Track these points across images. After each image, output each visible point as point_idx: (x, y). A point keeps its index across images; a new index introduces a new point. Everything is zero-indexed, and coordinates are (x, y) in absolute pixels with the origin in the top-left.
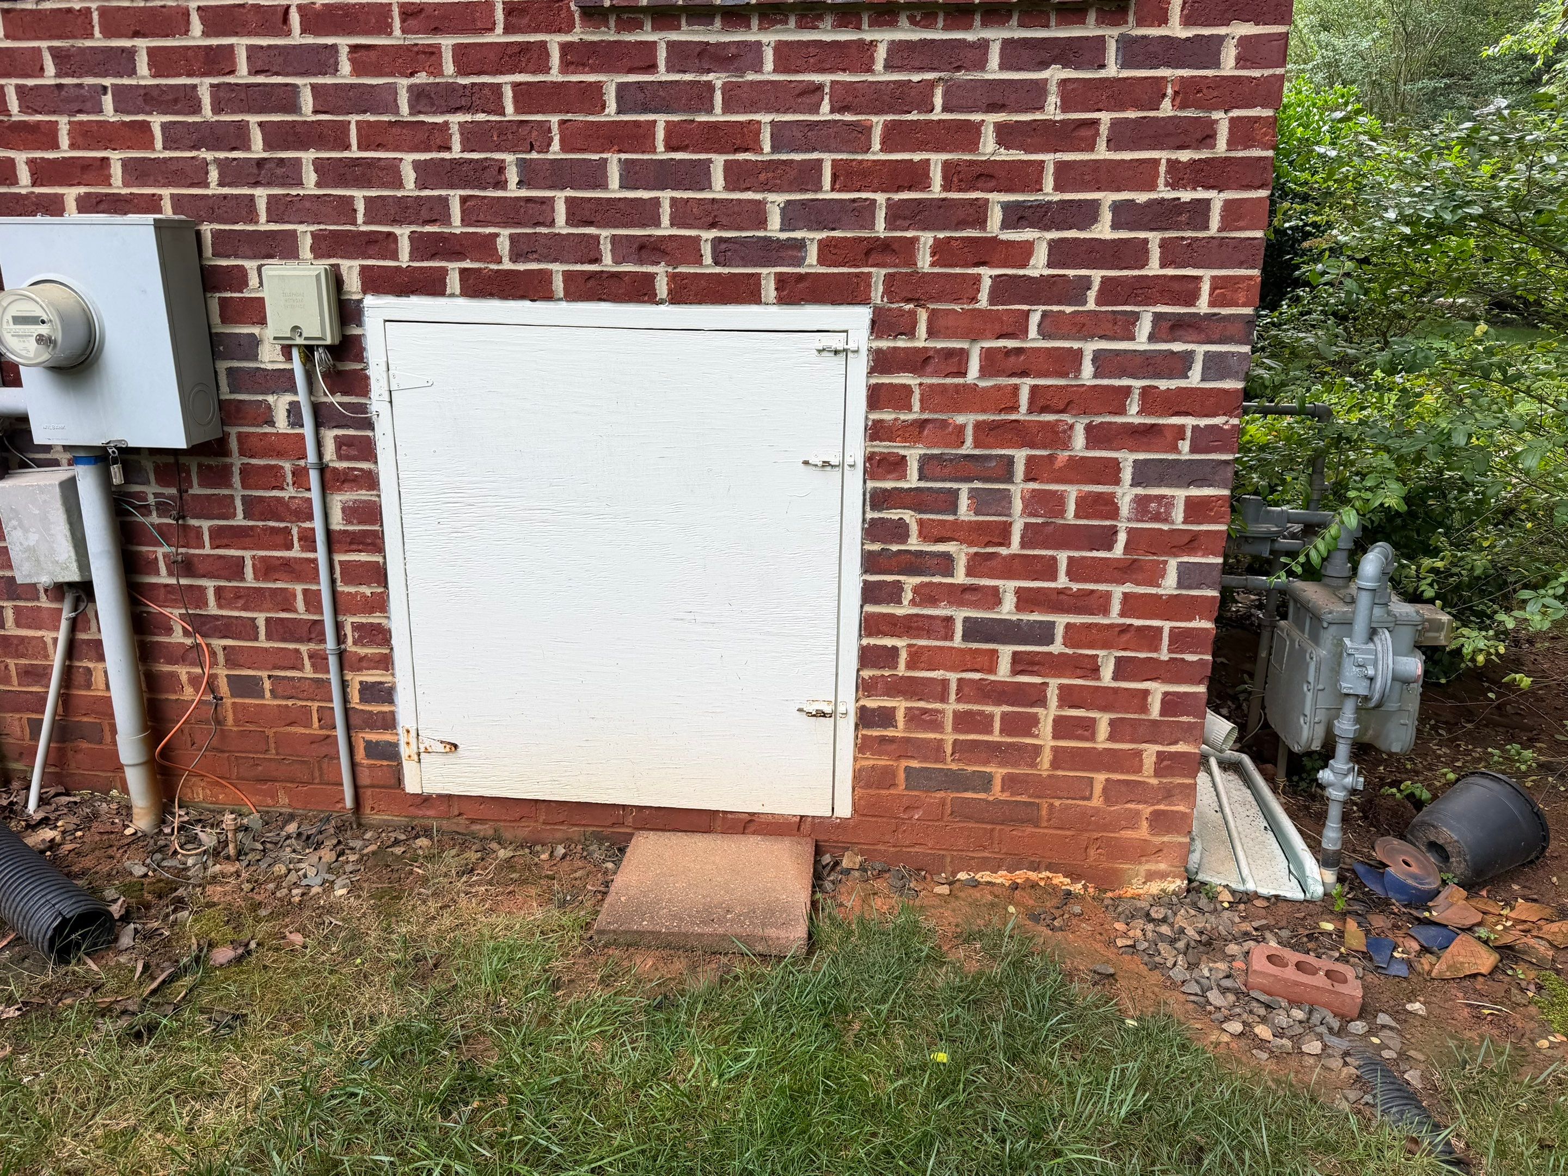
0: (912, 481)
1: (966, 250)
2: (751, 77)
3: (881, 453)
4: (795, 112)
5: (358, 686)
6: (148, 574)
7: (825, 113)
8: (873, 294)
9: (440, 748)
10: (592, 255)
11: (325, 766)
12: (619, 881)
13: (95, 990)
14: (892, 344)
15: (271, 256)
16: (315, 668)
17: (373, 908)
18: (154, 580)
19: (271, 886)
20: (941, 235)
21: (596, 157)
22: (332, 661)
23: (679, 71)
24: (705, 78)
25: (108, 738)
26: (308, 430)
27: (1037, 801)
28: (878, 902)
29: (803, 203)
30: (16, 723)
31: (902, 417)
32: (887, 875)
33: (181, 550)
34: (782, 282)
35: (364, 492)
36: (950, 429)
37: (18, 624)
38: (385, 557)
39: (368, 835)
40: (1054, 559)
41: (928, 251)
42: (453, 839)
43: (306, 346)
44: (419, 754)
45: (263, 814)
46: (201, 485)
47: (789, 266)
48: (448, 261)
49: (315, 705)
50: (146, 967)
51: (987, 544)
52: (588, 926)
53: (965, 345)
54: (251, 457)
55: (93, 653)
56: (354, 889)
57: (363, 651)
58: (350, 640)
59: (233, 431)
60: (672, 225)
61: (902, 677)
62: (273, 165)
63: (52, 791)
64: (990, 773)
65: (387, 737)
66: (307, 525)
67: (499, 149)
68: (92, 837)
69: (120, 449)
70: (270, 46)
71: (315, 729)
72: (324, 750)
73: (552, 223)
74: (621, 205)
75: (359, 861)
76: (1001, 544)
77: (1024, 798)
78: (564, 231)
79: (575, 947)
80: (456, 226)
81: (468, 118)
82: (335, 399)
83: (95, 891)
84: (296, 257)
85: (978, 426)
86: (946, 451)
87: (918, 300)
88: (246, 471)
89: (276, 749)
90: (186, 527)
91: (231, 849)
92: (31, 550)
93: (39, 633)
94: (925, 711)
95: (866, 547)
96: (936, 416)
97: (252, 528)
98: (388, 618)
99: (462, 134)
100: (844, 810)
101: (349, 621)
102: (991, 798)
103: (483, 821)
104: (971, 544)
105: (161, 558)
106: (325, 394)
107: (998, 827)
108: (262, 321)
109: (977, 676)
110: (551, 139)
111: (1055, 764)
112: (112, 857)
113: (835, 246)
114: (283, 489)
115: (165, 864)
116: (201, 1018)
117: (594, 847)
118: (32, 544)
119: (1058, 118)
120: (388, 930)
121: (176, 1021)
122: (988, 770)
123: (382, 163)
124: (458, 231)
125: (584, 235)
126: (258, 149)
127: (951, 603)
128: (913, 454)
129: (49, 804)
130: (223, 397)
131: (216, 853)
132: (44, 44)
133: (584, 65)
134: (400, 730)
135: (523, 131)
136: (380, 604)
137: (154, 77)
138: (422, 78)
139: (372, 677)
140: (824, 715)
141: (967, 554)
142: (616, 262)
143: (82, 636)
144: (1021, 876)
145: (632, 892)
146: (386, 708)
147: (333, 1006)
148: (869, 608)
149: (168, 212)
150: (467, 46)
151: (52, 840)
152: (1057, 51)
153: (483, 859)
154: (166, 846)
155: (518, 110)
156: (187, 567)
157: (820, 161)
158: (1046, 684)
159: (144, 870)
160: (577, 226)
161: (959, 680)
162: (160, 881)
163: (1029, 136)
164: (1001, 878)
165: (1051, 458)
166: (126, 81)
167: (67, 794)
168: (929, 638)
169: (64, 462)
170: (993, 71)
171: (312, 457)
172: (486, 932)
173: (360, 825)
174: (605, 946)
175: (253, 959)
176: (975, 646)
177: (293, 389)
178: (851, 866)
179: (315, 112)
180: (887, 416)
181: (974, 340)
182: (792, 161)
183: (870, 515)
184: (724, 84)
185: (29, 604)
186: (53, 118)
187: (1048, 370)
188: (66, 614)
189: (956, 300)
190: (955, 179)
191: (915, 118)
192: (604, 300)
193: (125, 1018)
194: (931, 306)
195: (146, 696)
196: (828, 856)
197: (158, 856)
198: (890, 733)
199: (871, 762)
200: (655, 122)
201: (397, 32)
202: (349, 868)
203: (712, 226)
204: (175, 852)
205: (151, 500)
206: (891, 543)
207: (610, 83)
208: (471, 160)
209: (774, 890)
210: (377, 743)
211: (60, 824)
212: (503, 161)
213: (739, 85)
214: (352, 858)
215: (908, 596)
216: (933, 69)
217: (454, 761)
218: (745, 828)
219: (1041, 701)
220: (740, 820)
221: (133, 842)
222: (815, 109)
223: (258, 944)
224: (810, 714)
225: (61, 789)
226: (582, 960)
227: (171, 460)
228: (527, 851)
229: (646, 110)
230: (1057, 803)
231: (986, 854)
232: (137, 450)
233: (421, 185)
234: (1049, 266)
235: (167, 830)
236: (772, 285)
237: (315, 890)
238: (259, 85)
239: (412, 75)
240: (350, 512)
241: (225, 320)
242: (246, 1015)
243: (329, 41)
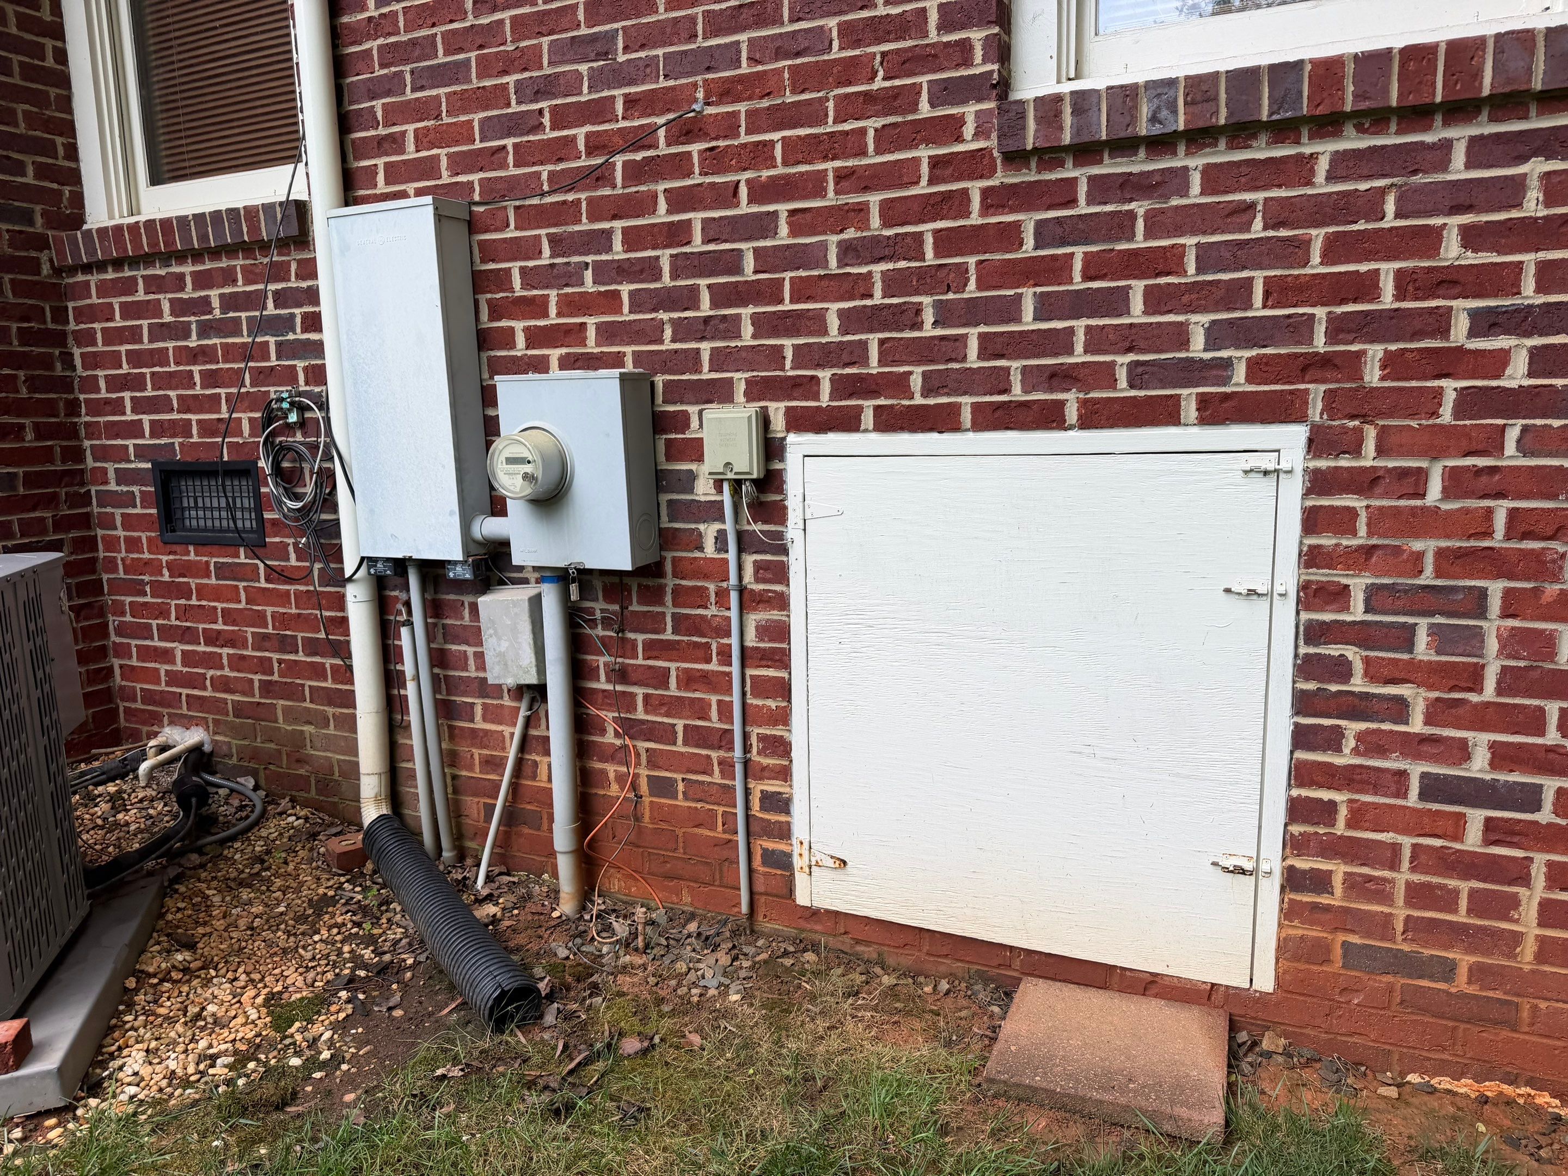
0: (1357, 612)
1: (1423, 361)
2: (1175, 202)
3: (1318, 582)
4: (1223, 232)
5: (759, 795)
6: (591, 680)
7: (1257, 229)
8: (1310, 412)
9: (830, 863)
10: (1001, 387)
11: (725, 868)
12: (1008, 1027)
13: (524, 1061)
14: (1332, 464)
15: (711, 402)
16: (723, 774)
17: (764, 1017)
18: (595, 685)
19: (673, 983)
20: (1393, 347)
21: (1011, 292)
22: (739, 768)
23: (1100, 203)
24: (1126, 207)
25: (545, 826)
26: (732, 555)
27: (1515, 999)
28: (1307, 1095)
29: (1230, 322)
30: (475, 806)
31: (1345, 542)
32: (1318, 1065)
33: (619, 660)
34: (1204, 402)
35: (776, 612)
36: (1405, 556)
37: (485, 719)
38: (790, 674)
39: (760, 943)
40: (1542, 710)
41: (1377, 365)
42: (838, 957)
43: (735, 480)
44: (810, 867)
45: (668, 910)
46: (639, 603)
47: (1213, 385)
48: (863, 399)
49: (721, 810)
50: (566, 1047)
51: (1453, 689)
52: (975, 1072)
53: (1424, 464)
54: (682, 578)
55: (540, 748)
56: (747, 996)
57: (766, 761)
58: (755, 750)
59: (669, 555)
60: (1086, 352)
61: (1341, 837)
62: (717, 322)
63: (497, 870)
64: (1453, 960)
65: (781, 846)
66: (725, 641)
67: (917, 293)
68: (526, 917)
69: (579, 571)
70: (721, 218)
71: (719, 832)
72: (726, 853)
73: (964, 359)
74: (1034, 337)
75: (752, 968)
76: (1470, 690)
77: (1498, 995)
78: (975, 366)
79: (963, 1093)
80: (874, 367)
81: (890, 266)
82: (757, 527)
83: (526, 968)
84: (732, 402)
85: (1440, 554)
86: (1400, 581)
87: (1364, 416)
88: (677, 591)
89: (684, 848)
90: (624, 640)
91: (640, 942)
92: (501, 655)
93: (500, 728)
94: (1370, 879)
95: (1297, 685)
96: (1386, 542)
97: (678, 642)
98: (790, 731)
99: (883, 282)
100: (1265, 982)
101: (756, 731)
102: (1453, 990)
103: (868, 943)
104: (1431, 688)
105: (602, 666)
106: (749, 523)
107: (1463, 1026)
108: (700, 459)
109: (1438, 843)
110: (968, 280)
111: (1540, 957)
112: (540, 937)
113: (1266, 364)
114: (706, 608)
115: (584, 949)
116: (610, 1105)
117: (978, 987)
118: (503, 650)
119: (1540, 214)
120: (778, 1043)
121: (590, 1104)
122: (1451, 955)
123: (811, 314)
124: (874, 372)
125: (995, 367)
126: (705, 308)
127: (1404, 755)
128: (1358, 584)
129: (493, 881)
130: (662, 526)
131: (627, 944)
132: (543, 232)
133: (1003, 206)
134: (794, 841)
135: (941, 274)
136: (783, 718)
137: (625, 252)
138: (850, 234)
139: (772, 786)
140: (1243, 872)
141: (1426, 699)
142: (1025, 391)
143: (533, 732)
144: (1491, 1088)
145: (1023, 1042)
146: (782, 818)
147: (727, 1114)
148: (1301, 755)
149: (629, 367)
150: (892, 200)
151: (494, 915)
152: (1538, 143)
153: (867, 983)
154: (585, 932)
155: (937, 255)
156: (621, 675)
157: (1251, 279)
158: (1531, 860)
159: (566, 952)
160: (988, 359)
161: (1415, 846)
162: (580, 964)
163: (1503, 237)
164: (1465, 1086)
165: (1536, 591)
166: (604, 257)
167: (508, 874)
168: (1376, 794)
169: (533, 580)
170: (1458, 170)
171: (733, 580)
172: (874, 1060)
173: (752, 931)
174: (995, 1096)
175: (656, 1053)
176: (1435, 807)
177: (722, 519)
178: (1272, 1048)
179: (756, 272)
180: (1326, 541)
181: (1435, 458)
182: (1219, 281)
183: (1303, 650)
184: (1147, 212)
185: (495, 702)
186: (546, 292)
187: (1531, 492)
188: (523, 713)
189: (1412, 416)
190: (1410, 288)
191: (1362, 228)
192: (1011, 429)
193: (547, 1093)
194: (1381, 423)
195: (580, 789)
196: (1244, 1033)
197: (578, 941)
198: (1324, 900)
199: (1300, 932)
200: (1073, 254)
201: (831, 194)
202: (743, 974)
203: (1129, 350)
204: (593, 939)
205: (598, 615)
206: (1329, 682)
207: (1029, 221)
208: (891, 305)
209: (1183, 1064)
210: (773, 851)
211: (501, 901)
212: (921, 303)
213: (1162, 211)
214: (746, 964)
215: (1350, 743)
216: (1384, 176)
217: (842, 877)
218: (1145, 989)
219: (1524, 879)
220: (1141, 980)
221: (558, 925)
222: (1247, 227)
223: (662, 1040)
224: (1226, 870)
225: (504, 869)
226: (970, 1108)
227: (616, 580)
228: (910, 980)
229: (1063, 243)
230: (1543, 1005)
231: (1445, 1056)
232: (591, 571)
233: (844, 330)
234: (1530, 375)
235: (587, 917)
236: (1193, 405)
237: (712, 992)
238: (710, 252)
239: (842, 231)
240: (764, 631)
241: (669, 458)
242: (649, 1109)
243: (771, 208)
